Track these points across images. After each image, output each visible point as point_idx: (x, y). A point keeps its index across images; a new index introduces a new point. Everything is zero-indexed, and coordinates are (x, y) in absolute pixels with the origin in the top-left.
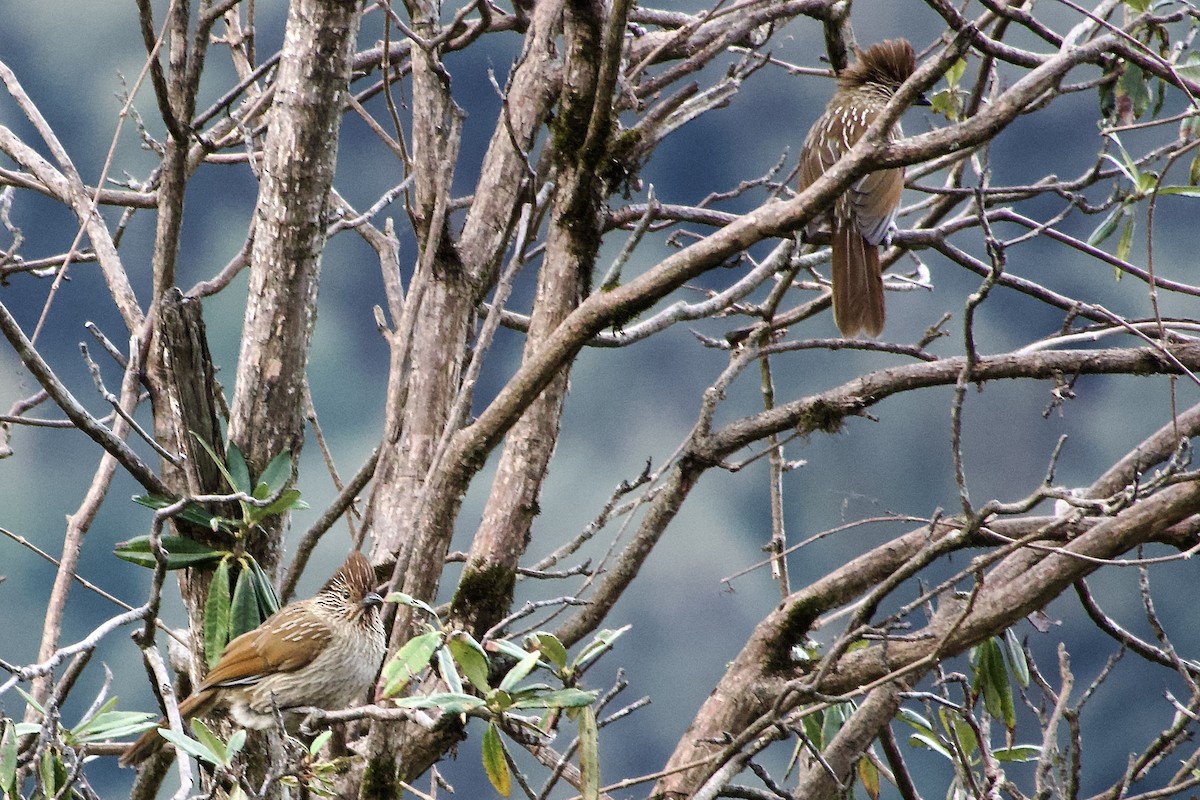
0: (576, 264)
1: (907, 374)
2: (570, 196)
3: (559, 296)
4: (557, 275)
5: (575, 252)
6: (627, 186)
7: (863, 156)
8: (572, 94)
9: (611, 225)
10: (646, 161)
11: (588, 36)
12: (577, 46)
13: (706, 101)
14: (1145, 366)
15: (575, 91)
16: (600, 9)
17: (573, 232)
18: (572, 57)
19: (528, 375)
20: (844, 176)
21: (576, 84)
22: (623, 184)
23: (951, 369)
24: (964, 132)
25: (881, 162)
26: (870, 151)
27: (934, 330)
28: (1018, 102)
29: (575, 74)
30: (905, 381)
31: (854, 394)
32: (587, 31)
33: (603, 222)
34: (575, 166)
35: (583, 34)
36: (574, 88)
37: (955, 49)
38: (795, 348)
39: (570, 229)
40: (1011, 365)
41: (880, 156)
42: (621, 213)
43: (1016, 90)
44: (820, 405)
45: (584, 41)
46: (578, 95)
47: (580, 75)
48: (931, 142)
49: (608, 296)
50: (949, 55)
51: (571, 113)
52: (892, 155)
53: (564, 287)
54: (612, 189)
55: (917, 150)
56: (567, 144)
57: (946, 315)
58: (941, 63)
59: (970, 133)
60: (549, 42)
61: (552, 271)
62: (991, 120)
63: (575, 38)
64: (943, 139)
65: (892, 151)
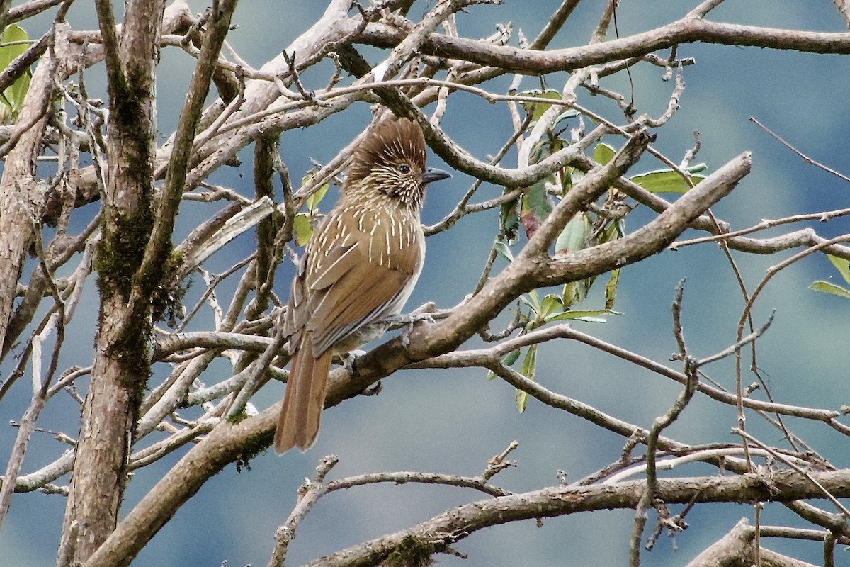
0: (126, 398)
1: (498, 507)
2: (120, 324)
3: (107, 432)
4: (105, 410)
5: (124, 384)
6: (171, 314)
7: (523, 273)
8: (118, 216)
9: (161, 355)
10: (188, 287)
11: (135, 154)
12: (123, 165)
13: (243, 221)
14: (751, 493)
15: (121, 213)
16: (147, 124)
17: (122, 363)
18: (118, 176)
19: (144, 515)
20: (502, 295)
21: (123, 204)
22: (166, 311)
23: (545, 501)
24: (631, 246)
25: (542, 279)
26: (530, 268)
27: (499, 461)
28: (689, 214)
29: (121, 194)
30: (496, 514)
31: (440, 529)
32: (134, 148)
33: (151, 353)
34: (126, 293)
35: (130, 151)
36: (121, 209)
37: (626, 157)
38: (361, 483)
39: (118, 360)
40: (609, 496)
41: (541, 273)
42: (169, 342)
43: (687, 201)
44: (409, 541)
45: (131, 159)
46: (124, 216)
47: (126, 195)
48: (596, 257)
49: (236, 428)
50: (620, 164)
51: (118, 236)
52: (553, 271)
53: (113, 423)
54: (157, 317)
55: (579, 265)
56: (114, 270)
57: (512, 445)
58: (610, 172)
59: (639, 247)
60: (31, 163)
61: (99, 405)
62: (662, 233)
63: (121, 156)
64: (609, 254)
65: (553, 267)
